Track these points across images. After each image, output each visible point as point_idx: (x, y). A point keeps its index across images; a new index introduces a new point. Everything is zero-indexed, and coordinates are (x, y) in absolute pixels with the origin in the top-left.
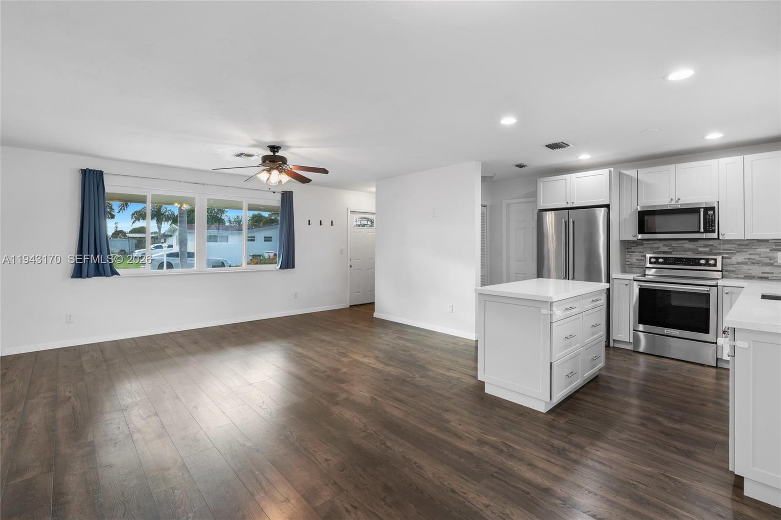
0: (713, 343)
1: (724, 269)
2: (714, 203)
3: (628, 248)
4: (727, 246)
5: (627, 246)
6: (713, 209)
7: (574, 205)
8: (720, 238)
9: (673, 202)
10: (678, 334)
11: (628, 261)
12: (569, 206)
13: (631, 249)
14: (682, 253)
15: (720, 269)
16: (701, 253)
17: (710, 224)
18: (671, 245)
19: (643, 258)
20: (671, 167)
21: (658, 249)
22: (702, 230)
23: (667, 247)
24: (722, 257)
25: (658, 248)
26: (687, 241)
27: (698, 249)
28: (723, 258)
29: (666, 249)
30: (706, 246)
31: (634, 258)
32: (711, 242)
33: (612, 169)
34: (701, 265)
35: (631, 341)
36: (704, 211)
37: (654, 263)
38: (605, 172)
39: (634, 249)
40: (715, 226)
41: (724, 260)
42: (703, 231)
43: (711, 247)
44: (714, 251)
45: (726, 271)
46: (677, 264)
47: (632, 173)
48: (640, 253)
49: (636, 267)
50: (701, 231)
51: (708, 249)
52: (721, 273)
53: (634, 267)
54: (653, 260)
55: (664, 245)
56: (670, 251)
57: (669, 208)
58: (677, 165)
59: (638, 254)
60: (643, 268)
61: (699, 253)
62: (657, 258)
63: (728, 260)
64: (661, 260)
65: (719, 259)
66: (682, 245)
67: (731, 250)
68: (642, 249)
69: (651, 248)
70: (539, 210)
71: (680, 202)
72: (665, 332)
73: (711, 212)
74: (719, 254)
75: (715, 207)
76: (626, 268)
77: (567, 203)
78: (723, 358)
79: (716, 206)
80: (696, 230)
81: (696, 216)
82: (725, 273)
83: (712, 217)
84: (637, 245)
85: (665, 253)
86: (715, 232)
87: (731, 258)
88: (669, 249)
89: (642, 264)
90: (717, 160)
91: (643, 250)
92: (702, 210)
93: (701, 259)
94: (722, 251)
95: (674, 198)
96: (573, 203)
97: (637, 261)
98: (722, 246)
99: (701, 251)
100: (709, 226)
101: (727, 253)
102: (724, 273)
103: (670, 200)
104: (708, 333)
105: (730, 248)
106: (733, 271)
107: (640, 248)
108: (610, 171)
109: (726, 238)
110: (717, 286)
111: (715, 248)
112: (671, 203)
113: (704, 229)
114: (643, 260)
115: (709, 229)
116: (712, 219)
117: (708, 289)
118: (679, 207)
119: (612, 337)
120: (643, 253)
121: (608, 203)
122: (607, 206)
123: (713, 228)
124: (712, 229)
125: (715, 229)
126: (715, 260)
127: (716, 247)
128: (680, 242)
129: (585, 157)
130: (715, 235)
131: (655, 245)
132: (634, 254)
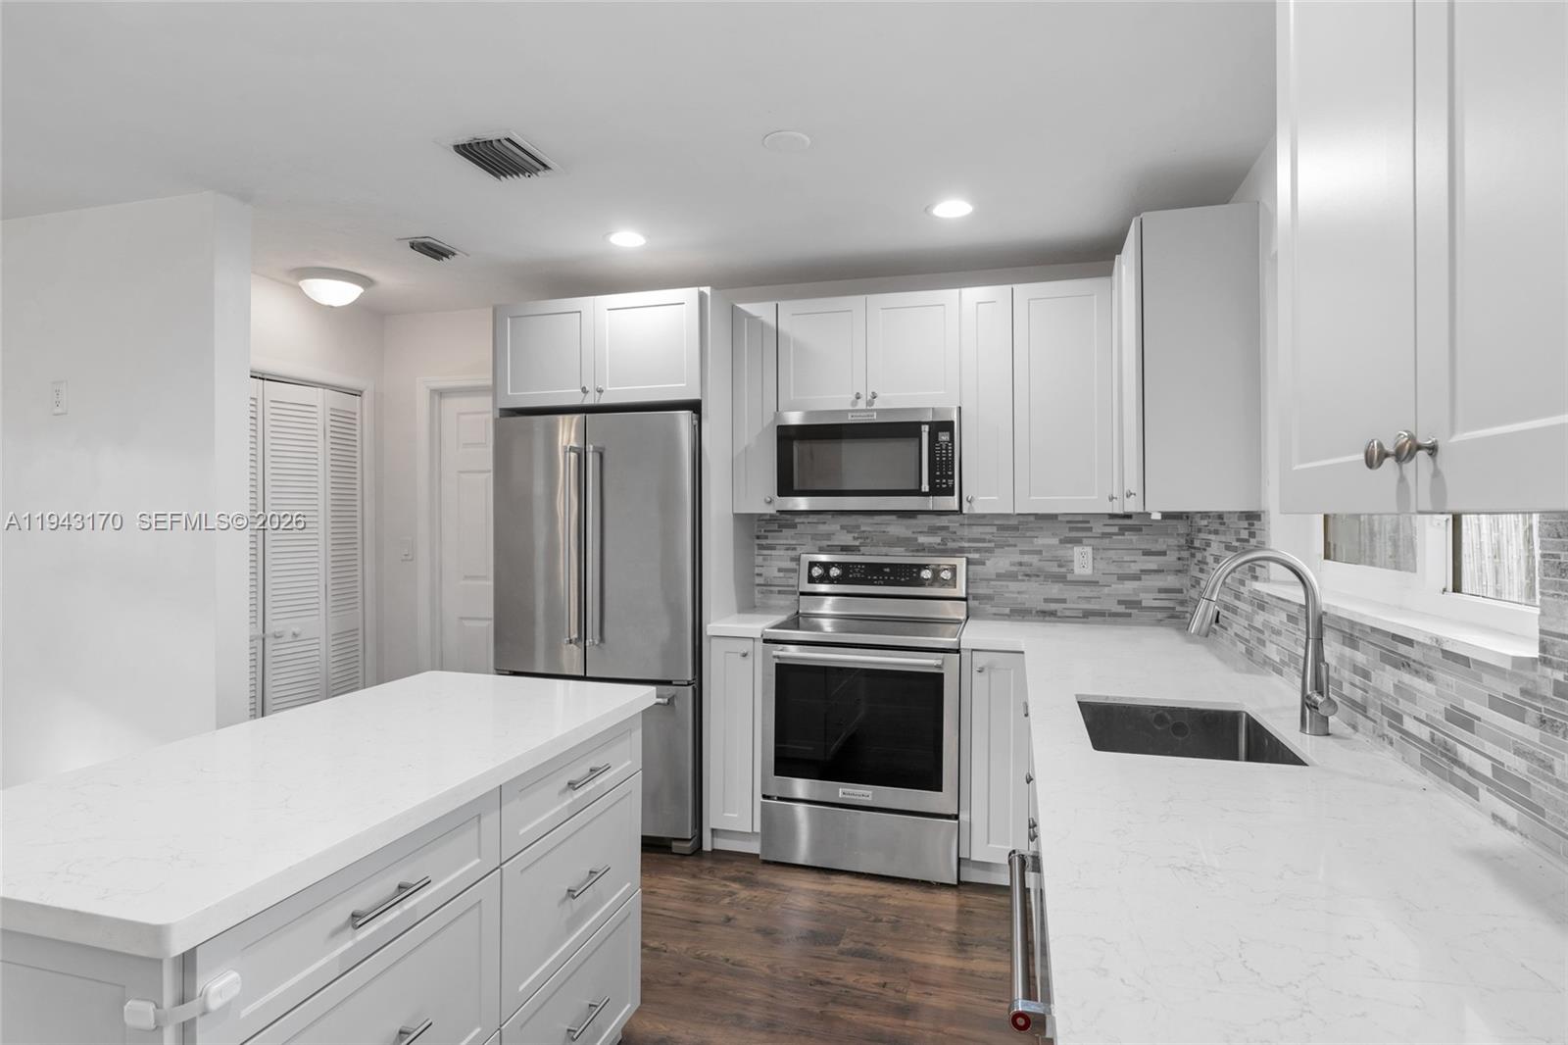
0: (948, 817)
1: (970, 591)
2: (949, 411)
3: (758, 537)
4: (977, 532)
5: (757, 530)
6: (948, 426)
7: (605, 400)
8: (964, 512)
9: (862, 405)
10: (870, 799)
11: (760, 575)
12: (590, 400)
13: (766, 538)
14: (885, 550)
15: (964, 595)
16: (922, 549)
17: (943, 474)
18: (858, 527)
19: (793, 565)
20: (855, 302)
21: (829, 540)
22: (925, 487)
23: (848, 532)
24: (968, 559)
25: (829, 536)
26: (894, 517)
27: (916, 539)
28: (969, 562)
29: (847, 539)
30: (933, 530)
31: (774, 564)
32: (943, 521)
33: (707, 290)
34: (921, 583)
35: (758, 829)
36: (929, 433)
37: (822, 579)
38: (689, 295)
39: (773, 538)
40: (952, 477)
41: (970, 567)
42: (927, 490)
43: (944, 533)
44: (951, 545)
45: (976, 598)
46: (871, 583)
47: (760, 310)
48: (787, 549)
49: (780, 592)
50: (923, 490)
51: (938, 540)
52: (964, 603)
53: (771, 592)
54: (817, 572)
55: (842, 527)
56: (857, 543)
57: (850, 419)
58: (868, 296)
59: (782, 553)
60: (794, 593)
61: (918, 551)
62: (826, 566)
63: (978, 568)
64: (835, 572)
65: (961, 563)
66: (883, 528)
67: (983, 540)
68: (792, 538)
69: (815, 537)
70: (501, 409)
71: (878, 405)
72: (840, 795)
73: (944, 437)
74: (960, 551)
75: (953, 422)
76: (751, 596)
77: (584, 390)
78: (973, 859)
79: (955, 418)
80: (913, 486)
81: (913, 443)
82: (975, 604)
83: (947, 450)
84: (782, 527)
85: (845, 549)
86: (953, 495)
87: (984, 564)
88: (855, 538)
89: (792, 582)
90: (957, 290)
91: (794, 542)
92: (925, 429)
93: (925, 567)
94: (966, 545)
95: (862, 393)
96: (600, 391)
97: (781, 574)
98: (966, 532)
99: (923, 544)
100: (941, 477)
101: (977, 550)
102: (972, 603)
103: (854, 398)
104: (939, 788)
105: (983, 536)
106: (989, 598)
107: (787, 537)
108: (702, 297)
109: (978, 509)
110: (958, 651)
111: (954, 536)
112: (857, 408)
113: (929, 484)
114: (794, 571)
115: (941, 483)
116: (947, 457)
117: (939, 662)
118: (875, 418)
119: (709, 824)
120: (795, 549)
121: (696, 396)
122: (695, 407)
123: (950, 482)
124: (946, 483)
125: (953, 485)
126: (953, 569)
127: (955, 533)
128: (878, 519)
129: (627, 240)
130: (952, 503)
131: (823, 528)
132: (773, 552)
